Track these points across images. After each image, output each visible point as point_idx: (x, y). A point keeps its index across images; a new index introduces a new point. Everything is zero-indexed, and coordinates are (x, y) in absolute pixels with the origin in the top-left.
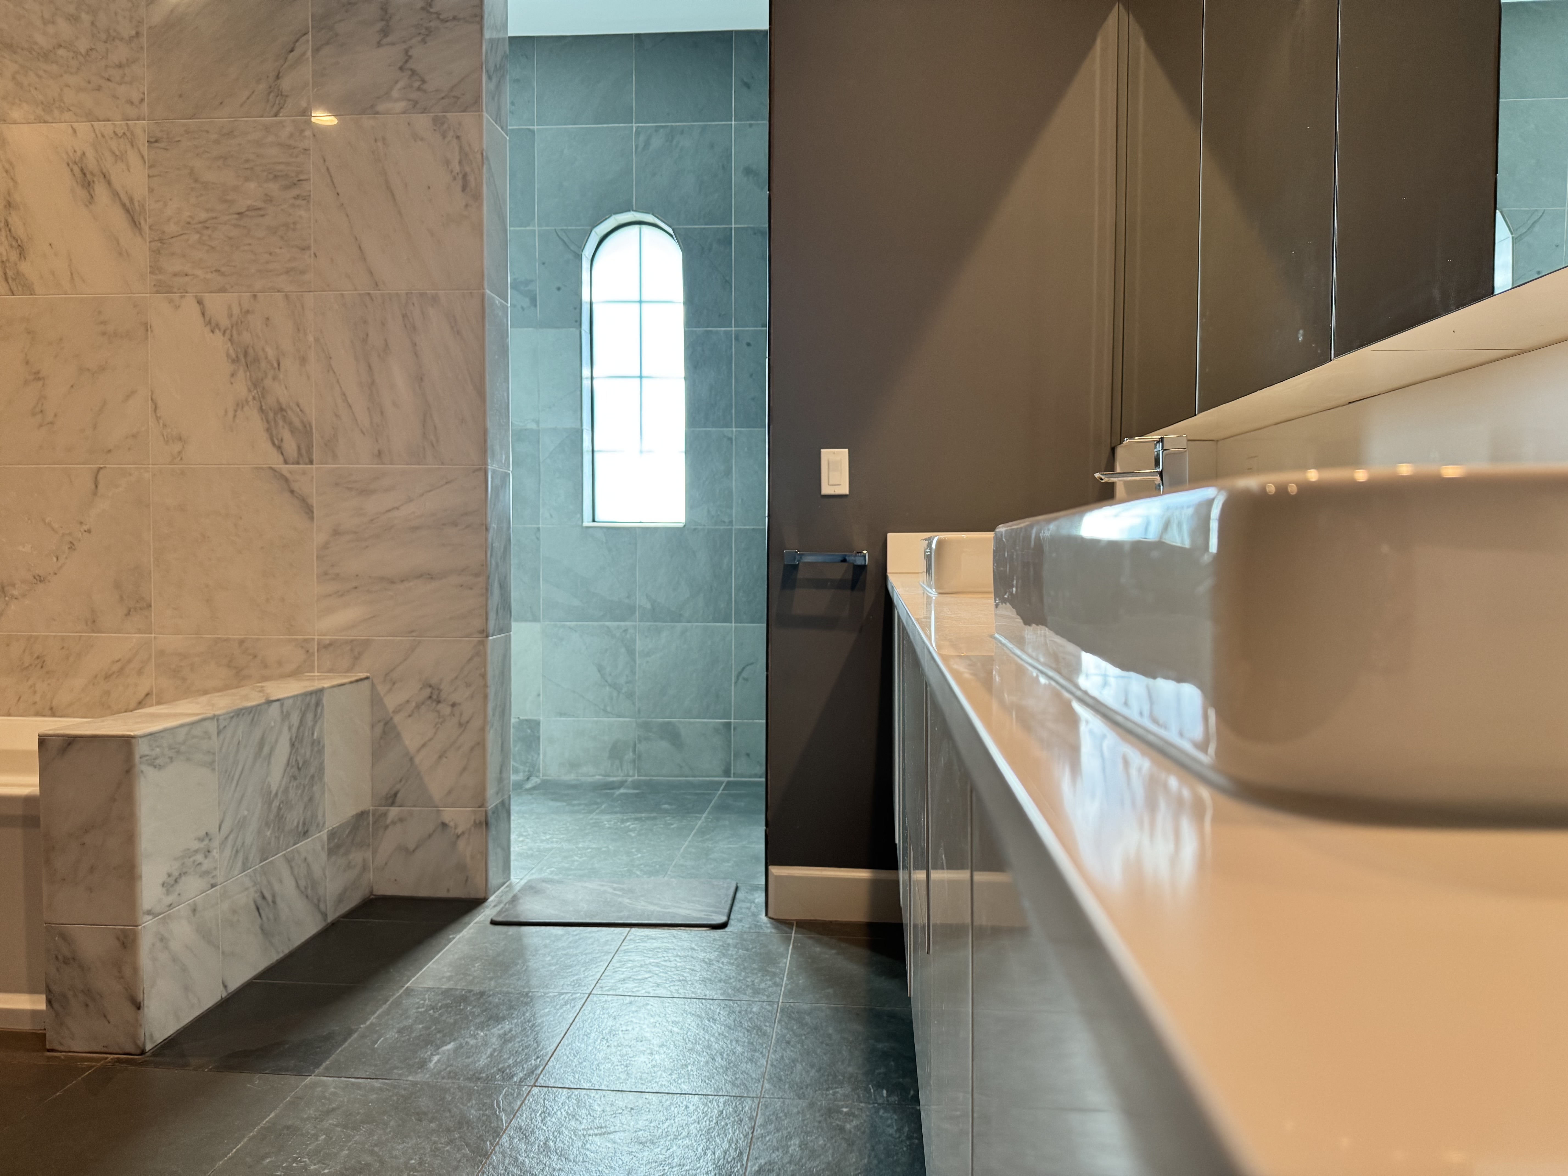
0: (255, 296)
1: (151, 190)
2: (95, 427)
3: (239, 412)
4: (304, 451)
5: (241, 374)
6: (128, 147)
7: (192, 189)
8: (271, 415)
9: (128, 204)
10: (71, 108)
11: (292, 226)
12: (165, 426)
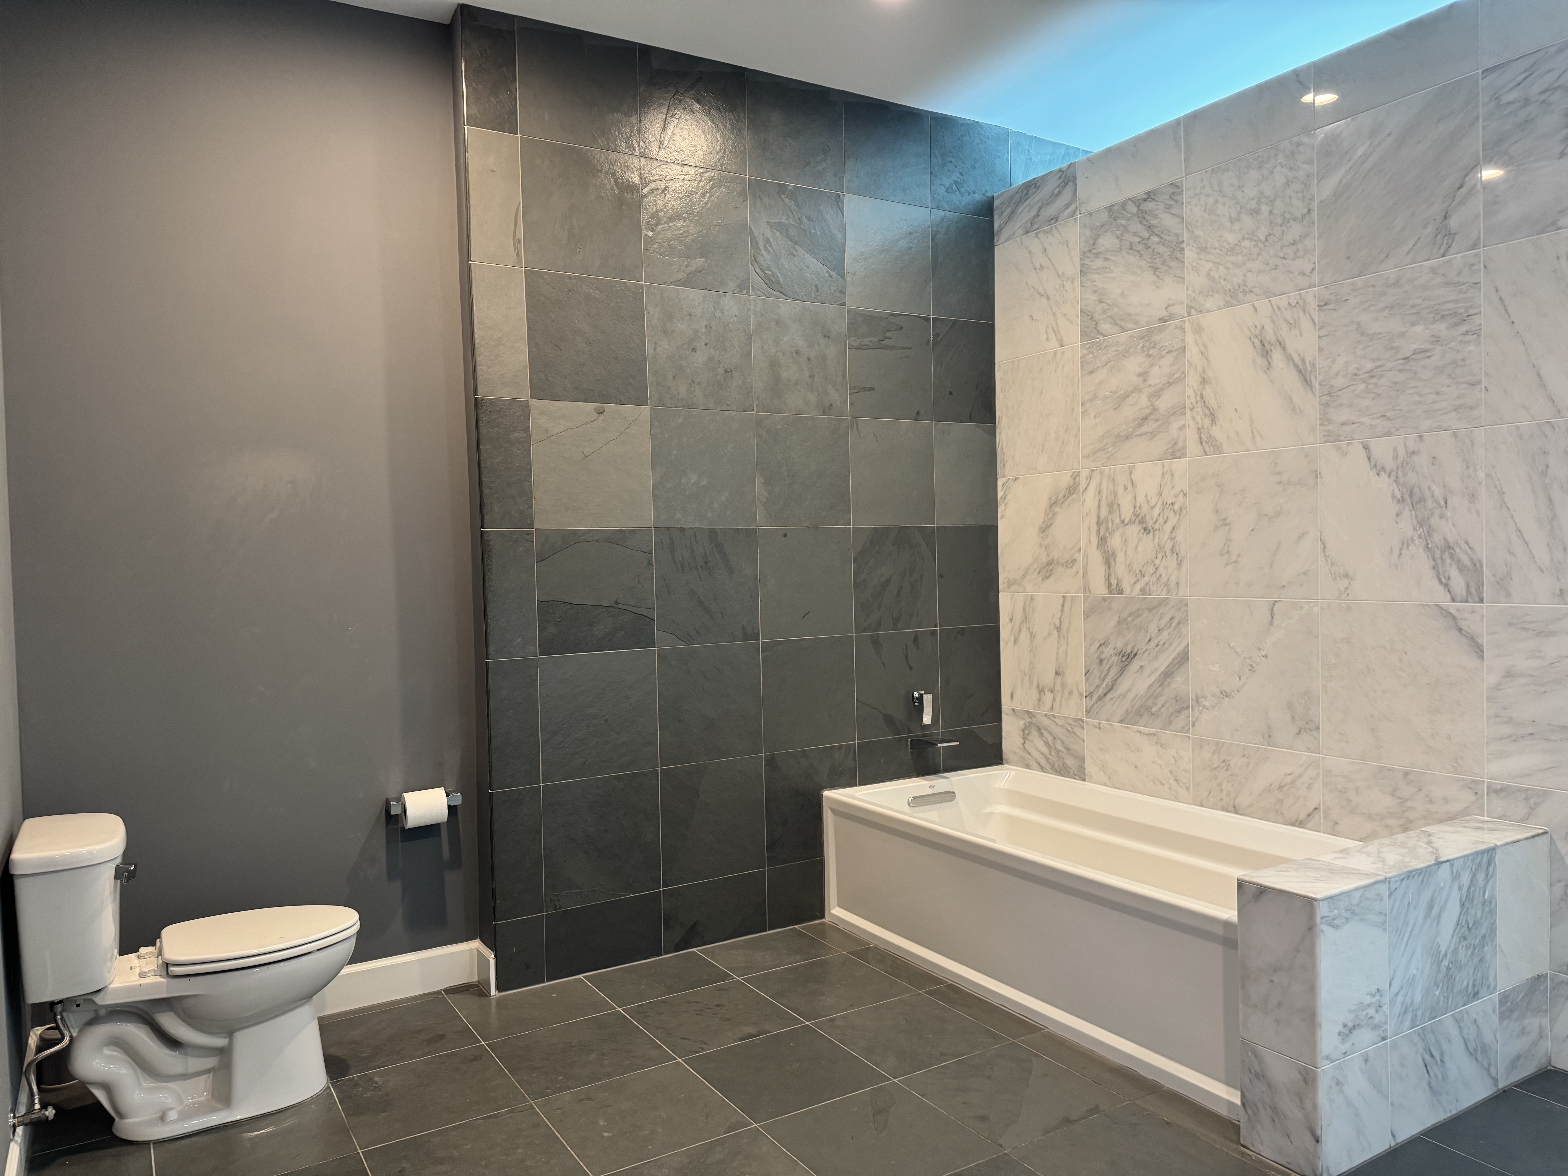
0: (1421, 437)
1: (1321, 350)
2: (1271, 566)
3: (1405, 551)
4: (1473, 590)
5: (1406, 513)
6: (1301, 314)
7: (1359, 342)
8: (1438, 553)
9: (1300, 366)
10: (1252, 290)
11: (1461, 363)
12: (1333, 564)
